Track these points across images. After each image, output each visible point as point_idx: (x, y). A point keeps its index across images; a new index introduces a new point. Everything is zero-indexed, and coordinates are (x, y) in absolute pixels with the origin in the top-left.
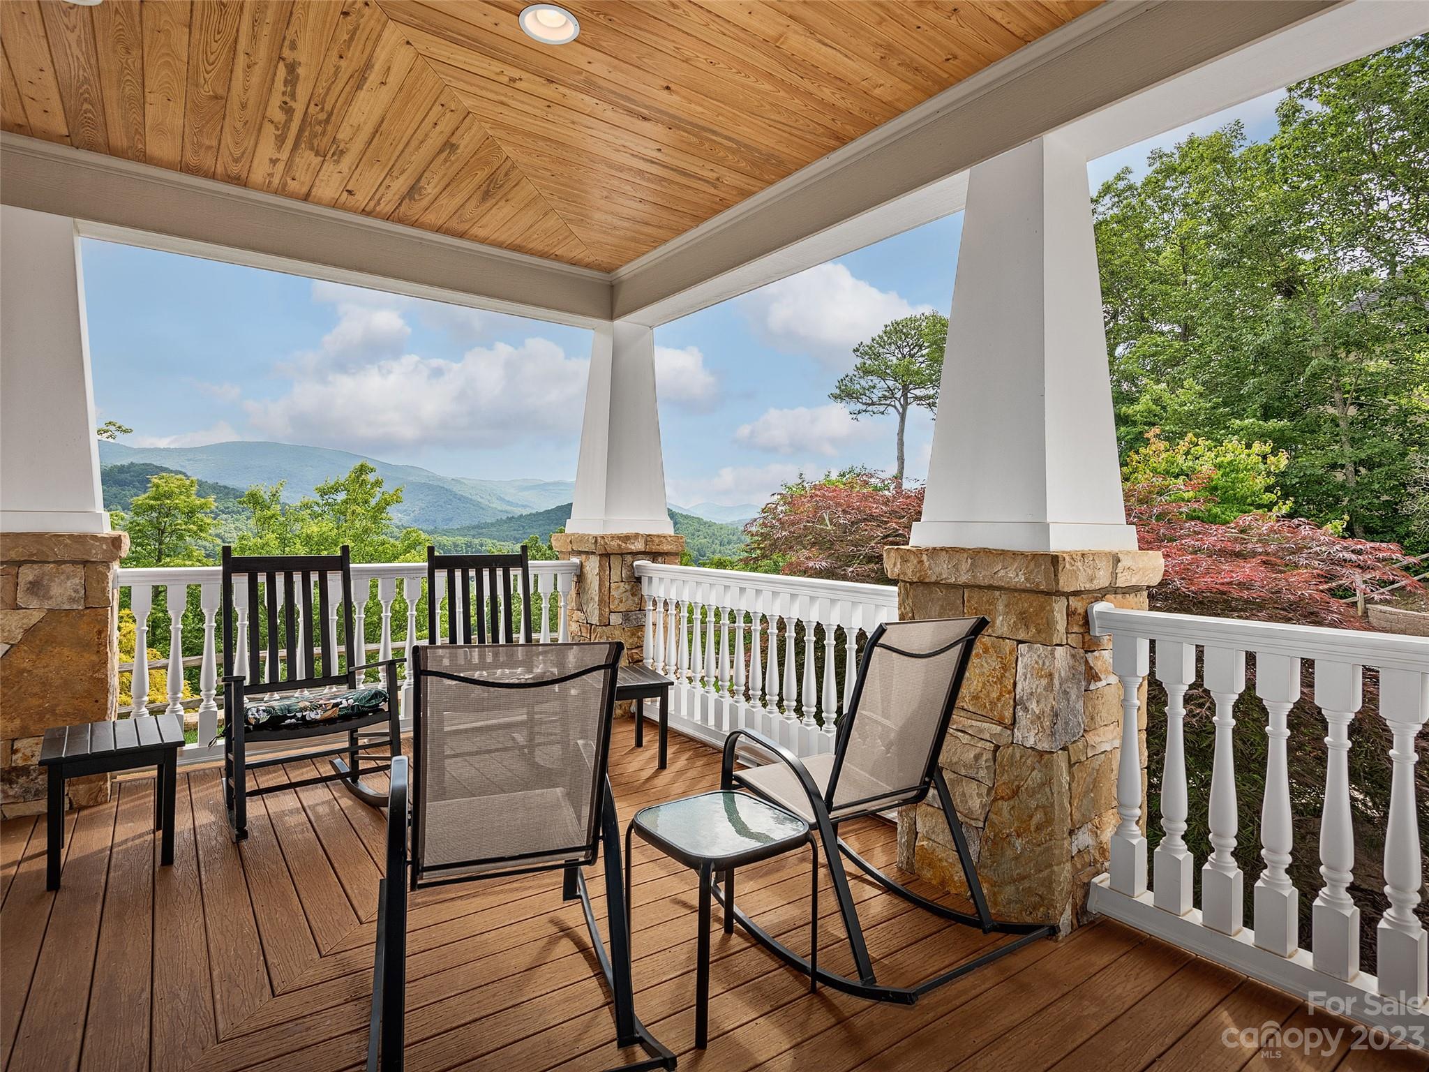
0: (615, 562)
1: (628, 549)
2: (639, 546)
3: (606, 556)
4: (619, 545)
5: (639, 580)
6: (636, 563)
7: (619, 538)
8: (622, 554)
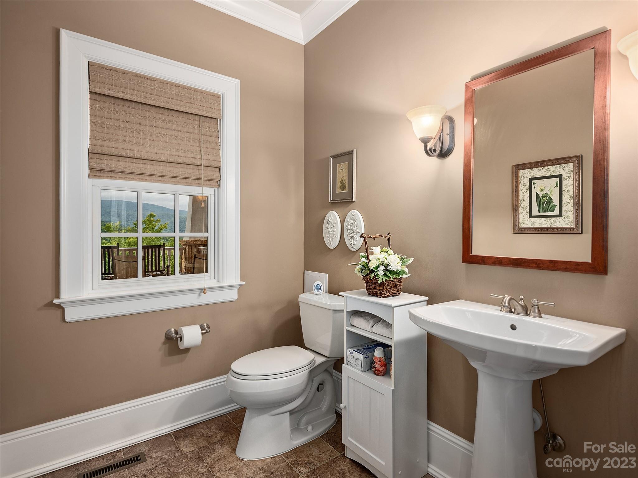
0: (193, 247)
1: (196, 243)
2: (200, 243)
3: (190, 245)
4: (194, 243)
5: (200, 251)
6: (199, 247)
7: (194, 241)
8: (195, 245)
